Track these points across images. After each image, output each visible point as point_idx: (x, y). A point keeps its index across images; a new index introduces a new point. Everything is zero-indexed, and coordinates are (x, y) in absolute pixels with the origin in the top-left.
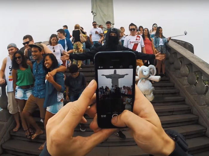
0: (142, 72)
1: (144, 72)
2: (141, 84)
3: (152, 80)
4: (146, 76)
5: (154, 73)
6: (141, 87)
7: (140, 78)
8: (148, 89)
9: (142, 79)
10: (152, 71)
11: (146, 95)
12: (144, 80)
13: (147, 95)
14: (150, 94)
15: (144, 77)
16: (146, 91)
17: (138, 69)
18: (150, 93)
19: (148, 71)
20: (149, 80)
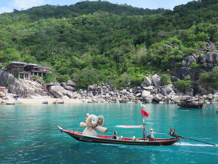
1: (92, 121)
2: (87, 131)
3: (98, 130)
4: (94, 125)
5: (102, 124)
7: (87, 126)
9: (89, 128)
10: (101, 121)
15: (91, 126)
17: (88, 117)
19: (97, 120)
20: (95, 130)
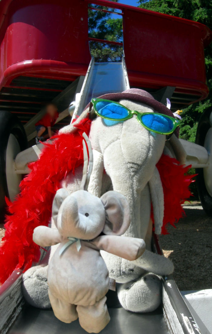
0: (74, 215)
1: (82, 217)
4: (89, 233)
5: (120, 226)
6: (63, 274)
7: (63, 239)
8: (89, 284)
9: (73, 244)
10: (115, 215)
11: (78, 309)
12: (79, 247)
13: (82, 306)
14: (95, 307)
15: (79, 236)
16: (80, 290)
17: (61, 203)
18: (97, 302)
19: (98, 212)
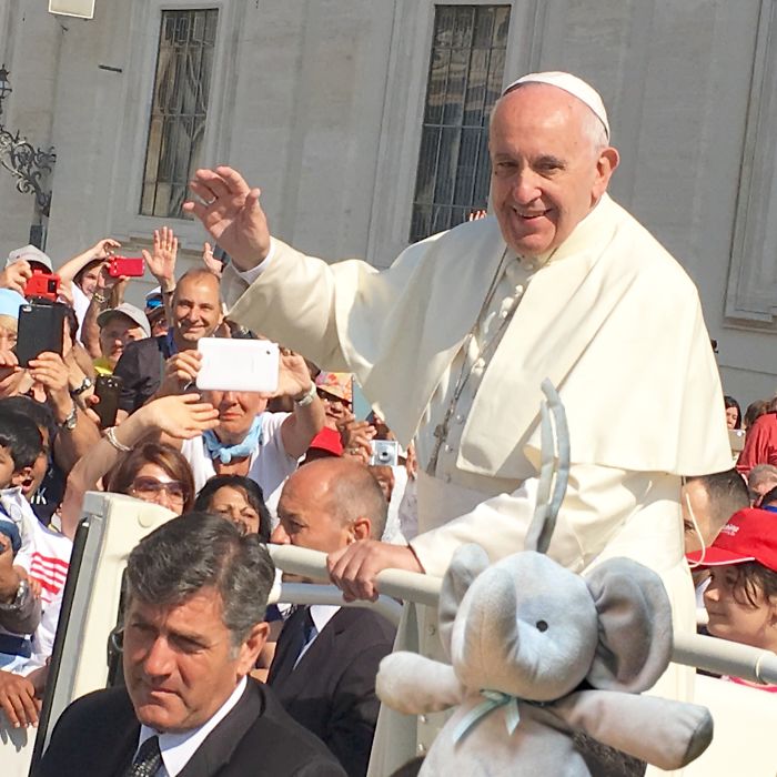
2: (466, 759)
3: (601, 733)
20: (568, 733)
